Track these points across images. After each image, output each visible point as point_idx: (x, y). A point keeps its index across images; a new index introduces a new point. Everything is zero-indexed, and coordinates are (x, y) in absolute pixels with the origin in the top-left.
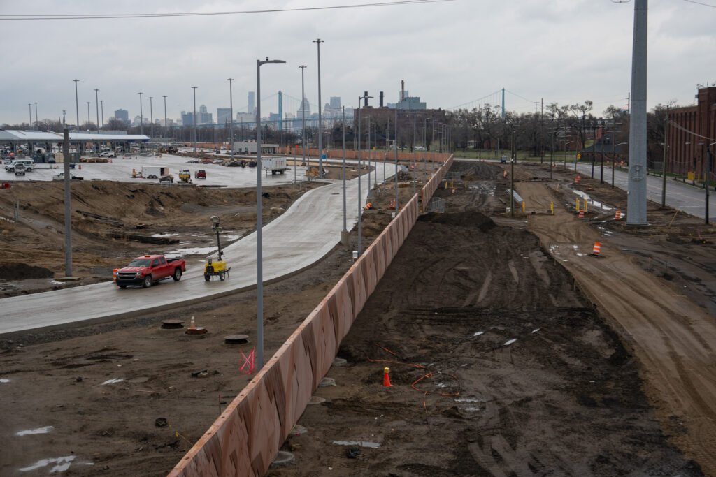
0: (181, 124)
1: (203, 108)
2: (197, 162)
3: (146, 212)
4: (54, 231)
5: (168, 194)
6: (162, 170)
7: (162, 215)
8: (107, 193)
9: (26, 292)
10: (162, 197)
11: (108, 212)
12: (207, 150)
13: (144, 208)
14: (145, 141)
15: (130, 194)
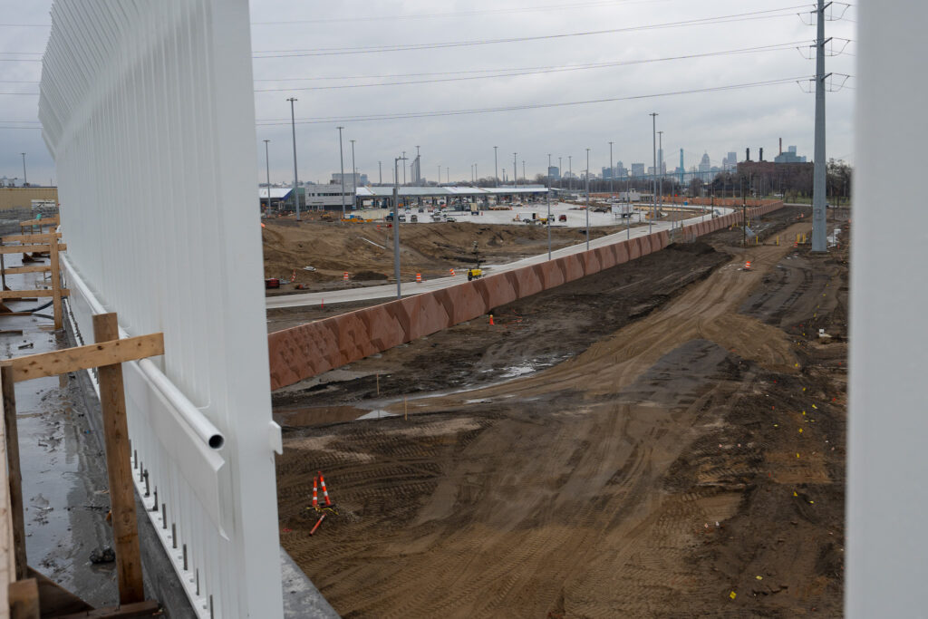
0: (601, 177)
1: (620, 164)
2: (575, 209)
3: (489, 244)
4: (408, 254)
5: (508, 231)
6: (534, 215)
7: (500, 246)
8: (462, 231)
9: (364, 286)
10: (503, 234)
11: (459, 244)
12: (599, 199)
13: (488, 241)
14: (546, 193)
15: (479, 231)
